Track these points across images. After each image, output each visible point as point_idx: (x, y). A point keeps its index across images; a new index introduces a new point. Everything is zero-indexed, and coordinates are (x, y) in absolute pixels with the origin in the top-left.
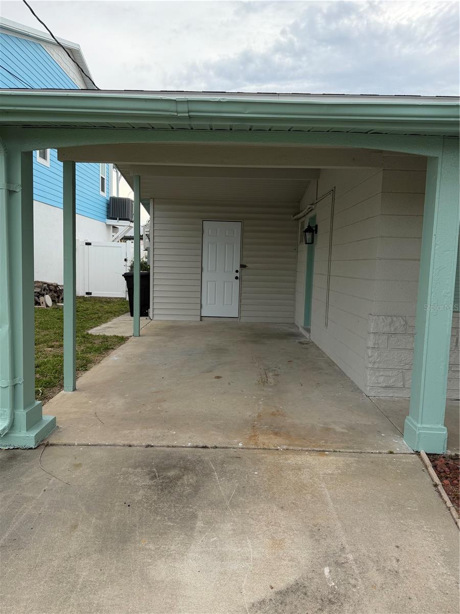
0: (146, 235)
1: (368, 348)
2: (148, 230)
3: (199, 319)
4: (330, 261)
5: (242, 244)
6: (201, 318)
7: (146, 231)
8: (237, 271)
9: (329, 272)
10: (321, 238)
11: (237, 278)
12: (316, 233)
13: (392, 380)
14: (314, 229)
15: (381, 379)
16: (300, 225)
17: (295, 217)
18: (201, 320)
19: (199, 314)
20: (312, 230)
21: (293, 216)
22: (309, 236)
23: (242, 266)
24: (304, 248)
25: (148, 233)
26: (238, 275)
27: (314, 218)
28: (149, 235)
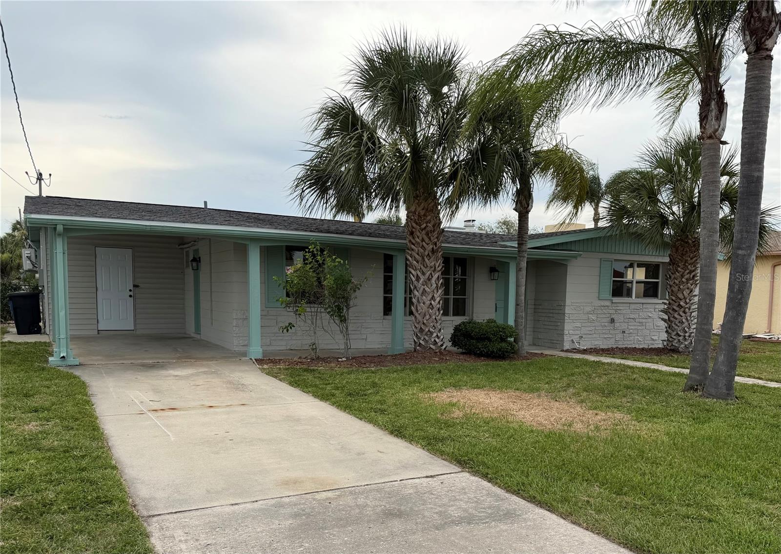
0: (27, 257)
1: (234, 326)
2: (29, 252)
3: (97, 333)
4: (211, 282)
5: (134, 267)
6: (98, 332)
7: (27, 254)
8: (130, 290)
9: (211, 289)
10: (204, 266)
11: (130, 296)
12: (200, 262)
13: (246, 342)
14: (198, 259)
15: (241, 342)
16: (185, 254)
17: (180, 247)
18: (98, 334)
19: (96, 328)
20: (197, 260)
21: (179, 246)
22: (194, 264)
23: (135, 286)
24: (190, 272)
25: (29, 255)
26: (131, 293)
27: (196, 251)
28: (30, 257)
